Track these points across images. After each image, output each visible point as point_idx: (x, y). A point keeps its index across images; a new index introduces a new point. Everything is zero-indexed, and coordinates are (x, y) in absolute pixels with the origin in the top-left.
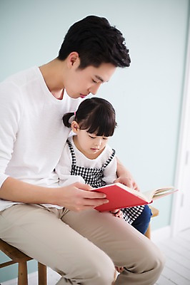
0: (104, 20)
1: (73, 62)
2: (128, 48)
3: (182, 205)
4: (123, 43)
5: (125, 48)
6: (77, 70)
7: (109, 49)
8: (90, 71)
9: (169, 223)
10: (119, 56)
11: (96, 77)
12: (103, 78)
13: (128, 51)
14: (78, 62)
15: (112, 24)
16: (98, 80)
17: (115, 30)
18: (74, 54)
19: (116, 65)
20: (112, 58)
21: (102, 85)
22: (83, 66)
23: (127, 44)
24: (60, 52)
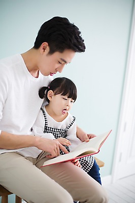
0: (66, 19)
1: (44, 49)
2: (83, 39)
3: (120, 160)
4: (80, 35)
5: (81, 38)
6: (47, 55)
7: (70, 39)
8: (57, 55)
9: (111, 173)
10: (77, 44)
11: (61, 59)
12: (66, 60)
13: (83, 41)
14: (48, 49)
15: (71, 22)
16: (63, 62)
17: (74, 26)
18: (45, 44)
19: (75, 51)
20: (72, 45)
21: (66, 66)
22: (52, 52)
23: (83, 35)
24: (35, 43)
